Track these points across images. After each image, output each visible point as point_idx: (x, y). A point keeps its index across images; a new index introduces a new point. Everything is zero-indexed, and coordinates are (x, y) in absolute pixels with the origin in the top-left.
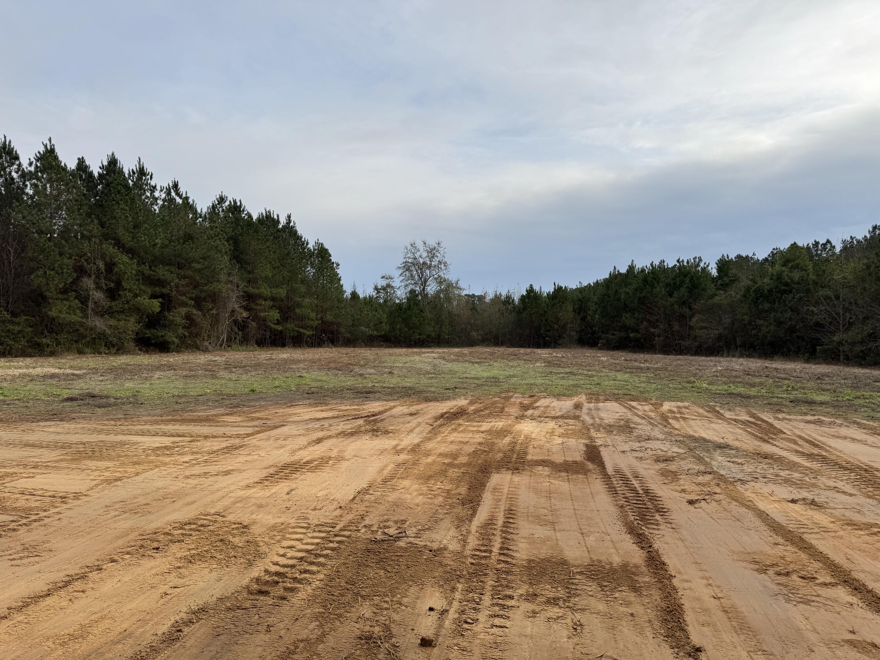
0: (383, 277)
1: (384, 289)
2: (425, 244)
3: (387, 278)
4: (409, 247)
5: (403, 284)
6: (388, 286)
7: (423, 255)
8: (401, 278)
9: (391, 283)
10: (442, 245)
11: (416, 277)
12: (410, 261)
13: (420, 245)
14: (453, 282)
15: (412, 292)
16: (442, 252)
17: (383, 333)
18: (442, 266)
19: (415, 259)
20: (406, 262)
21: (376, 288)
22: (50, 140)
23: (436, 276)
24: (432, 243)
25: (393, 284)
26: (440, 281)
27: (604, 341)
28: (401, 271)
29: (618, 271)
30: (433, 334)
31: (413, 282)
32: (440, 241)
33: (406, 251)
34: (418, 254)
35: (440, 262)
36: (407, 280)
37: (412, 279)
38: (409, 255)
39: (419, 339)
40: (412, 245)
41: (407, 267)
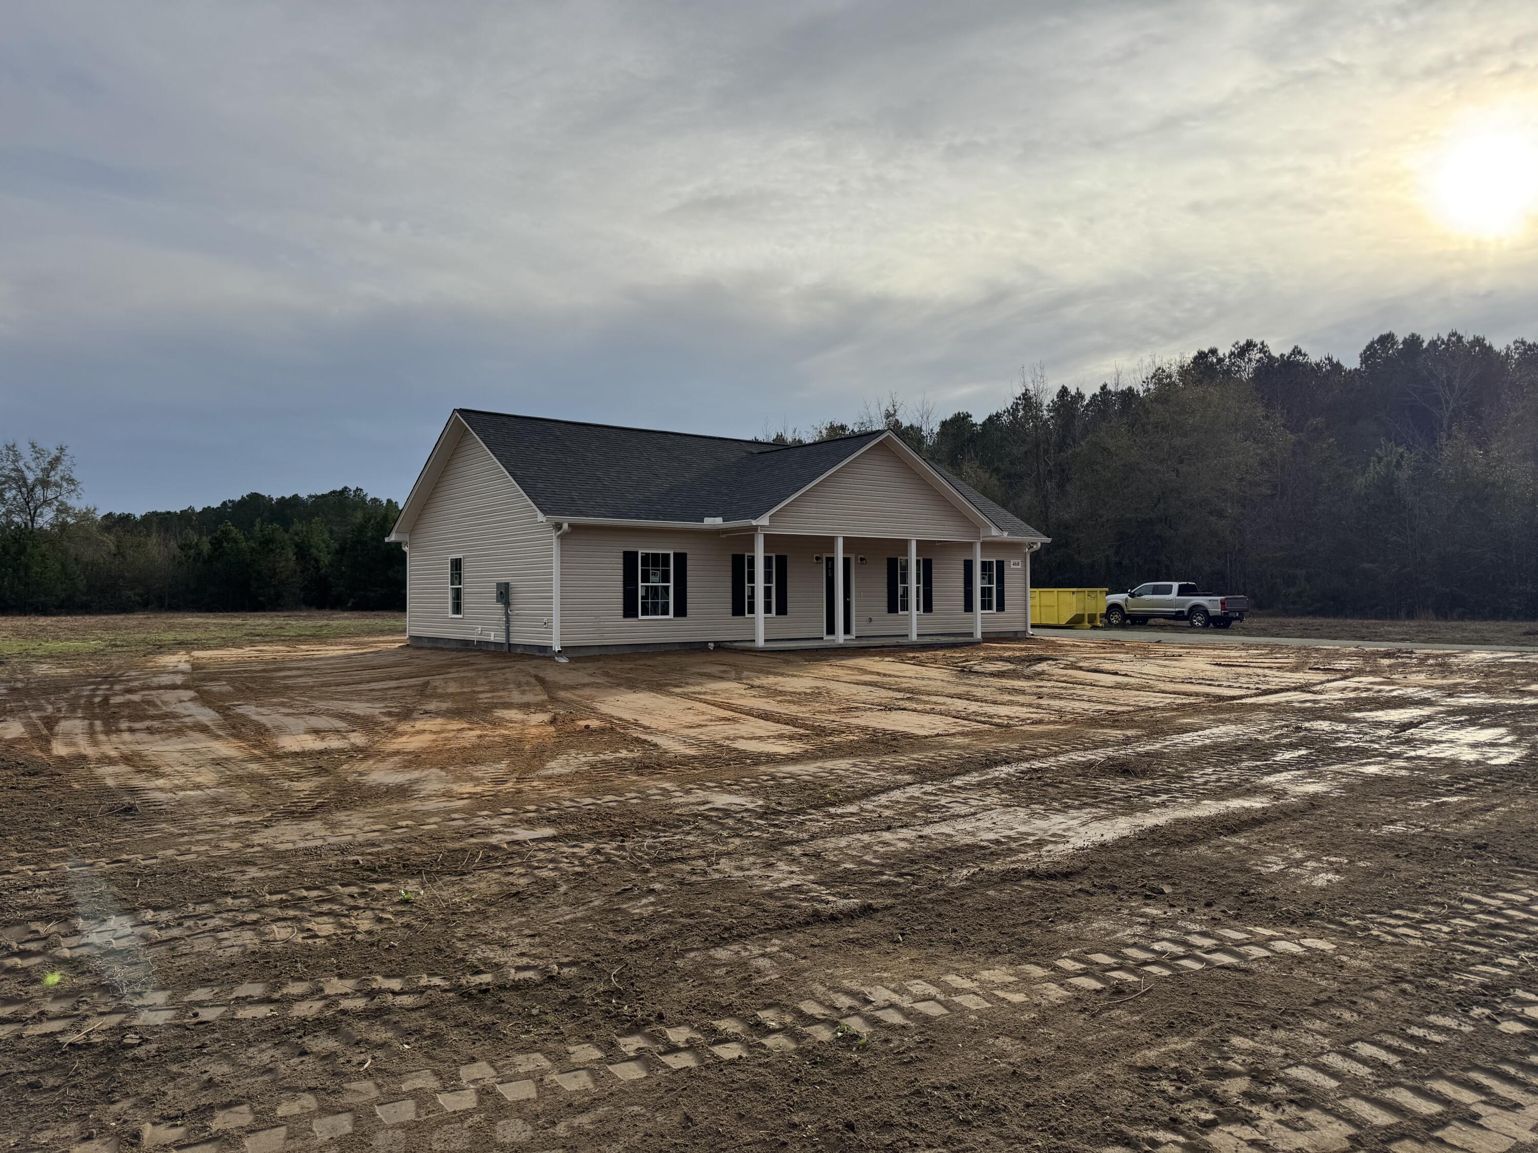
2: (34, 447)
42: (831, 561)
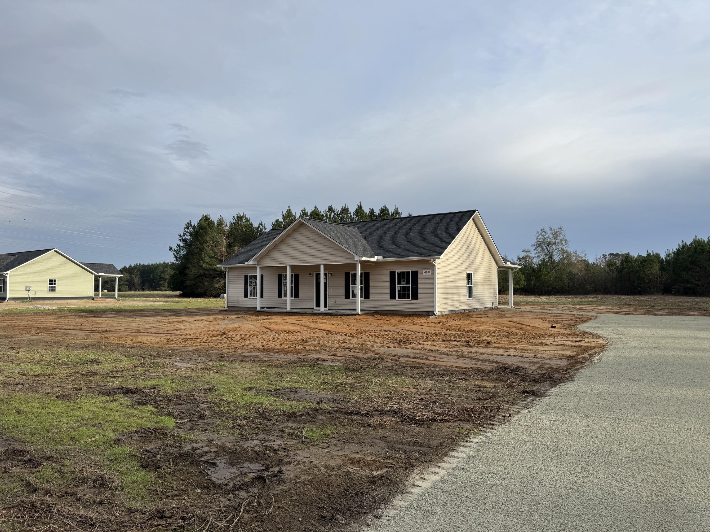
0: (523, 251)
1: (523, 258)
2: (551, 229)
3: (526, 252)
4: (540, 232)
5: (536, 255)
6: (527, 256)
7: (549, 237)
8: (536, 251)
9: (529, 254)
10: (563, 229)
11: (546, 250)
12: (541, 240)
13: (547, 230)
14: (572, 252)
15: (543, 260)
16: (563, 234)
17: (522, 287)
18: (564, 242)
19: (544, 239)
20: (538, 241)
21: (519, 258)
22: (360, 203)
23: (560, 249)
24: (556, 227)
25: (531, 255)
26: (562, 252)
27: (675, 290)
28: (534, 247)
29: (686, 243)
30: (557, 287)
31: (543, 254)
32: (562, 226)
33: (538, 234)
34: (547, 235)
35: (561, 241)
36: (539, 253)
37: (543, 252)
38: (540, 237)
39: (547, 290)
40: (542, 230)
41: (539, 245)
42: (318, 276)
